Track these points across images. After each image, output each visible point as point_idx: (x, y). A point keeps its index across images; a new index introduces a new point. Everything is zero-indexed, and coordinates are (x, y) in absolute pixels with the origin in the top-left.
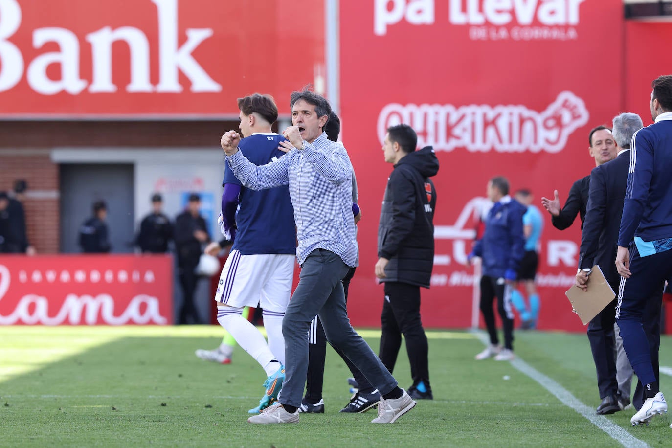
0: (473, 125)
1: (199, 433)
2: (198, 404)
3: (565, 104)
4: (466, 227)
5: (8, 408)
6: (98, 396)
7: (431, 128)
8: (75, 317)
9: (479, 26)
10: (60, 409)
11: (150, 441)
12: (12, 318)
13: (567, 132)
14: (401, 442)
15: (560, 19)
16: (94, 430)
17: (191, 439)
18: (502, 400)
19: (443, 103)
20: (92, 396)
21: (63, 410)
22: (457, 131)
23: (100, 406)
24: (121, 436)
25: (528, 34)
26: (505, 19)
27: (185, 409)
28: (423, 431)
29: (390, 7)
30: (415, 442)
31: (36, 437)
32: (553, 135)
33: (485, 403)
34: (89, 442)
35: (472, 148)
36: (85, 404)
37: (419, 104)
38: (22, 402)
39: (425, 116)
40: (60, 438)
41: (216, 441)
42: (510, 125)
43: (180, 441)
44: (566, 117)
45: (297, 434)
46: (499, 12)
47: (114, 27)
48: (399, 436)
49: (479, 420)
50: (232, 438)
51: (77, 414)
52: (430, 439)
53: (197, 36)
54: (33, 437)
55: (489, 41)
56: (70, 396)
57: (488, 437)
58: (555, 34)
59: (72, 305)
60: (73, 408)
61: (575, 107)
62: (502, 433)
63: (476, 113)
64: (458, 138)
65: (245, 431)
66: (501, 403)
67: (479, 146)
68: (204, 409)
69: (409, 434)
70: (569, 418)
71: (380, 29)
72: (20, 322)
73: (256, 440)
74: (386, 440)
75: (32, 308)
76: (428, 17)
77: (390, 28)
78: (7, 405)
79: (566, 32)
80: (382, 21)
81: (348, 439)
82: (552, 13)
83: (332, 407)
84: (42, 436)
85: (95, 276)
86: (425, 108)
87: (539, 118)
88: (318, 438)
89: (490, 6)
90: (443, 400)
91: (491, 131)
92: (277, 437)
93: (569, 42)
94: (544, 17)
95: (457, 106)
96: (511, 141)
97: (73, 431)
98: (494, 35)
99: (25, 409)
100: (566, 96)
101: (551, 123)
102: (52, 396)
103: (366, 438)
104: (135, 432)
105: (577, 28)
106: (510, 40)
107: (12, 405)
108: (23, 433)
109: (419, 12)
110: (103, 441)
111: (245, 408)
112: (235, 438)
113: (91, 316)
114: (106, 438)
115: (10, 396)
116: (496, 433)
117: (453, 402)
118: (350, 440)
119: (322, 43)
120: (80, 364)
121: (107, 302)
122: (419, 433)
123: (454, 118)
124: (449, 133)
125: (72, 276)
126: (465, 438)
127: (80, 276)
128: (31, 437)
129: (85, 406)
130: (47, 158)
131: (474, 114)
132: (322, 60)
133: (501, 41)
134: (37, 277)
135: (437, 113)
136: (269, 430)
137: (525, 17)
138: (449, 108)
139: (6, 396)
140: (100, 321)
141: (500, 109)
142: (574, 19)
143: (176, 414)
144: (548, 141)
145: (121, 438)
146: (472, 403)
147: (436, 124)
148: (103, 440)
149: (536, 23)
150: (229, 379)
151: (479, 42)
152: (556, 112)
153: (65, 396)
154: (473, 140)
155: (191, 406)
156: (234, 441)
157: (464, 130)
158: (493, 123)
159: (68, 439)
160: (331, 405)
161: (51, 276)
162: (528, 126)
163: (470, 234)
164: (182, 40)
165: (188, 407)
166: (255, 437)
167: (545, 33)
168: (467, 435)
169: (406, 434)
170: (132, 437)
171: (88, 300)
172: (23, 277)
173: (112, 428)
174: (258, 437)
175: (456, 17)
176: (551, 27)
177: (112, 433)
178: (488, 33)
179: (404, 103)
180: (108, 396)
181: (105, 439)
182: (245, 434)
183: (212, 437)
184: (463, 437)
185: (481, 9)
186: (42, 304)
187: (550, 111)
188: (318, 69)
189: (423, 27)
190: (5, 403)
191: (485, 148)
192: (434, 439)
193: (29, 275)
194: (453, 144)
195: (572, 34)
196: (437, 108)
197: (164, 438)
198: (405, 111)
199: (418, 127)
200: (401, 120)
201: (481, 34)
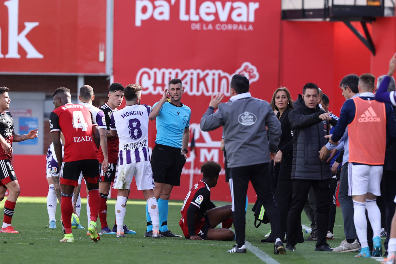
0: (192, 80)
3: (246, 69)
7: (166, 82)
9: (196, 22)
15: (244, 19)
19: (174, 68)
26: (211, 18)
29: (144, 10)
35: (191, 94)
37: (160, 68)
39: (164, 74)
42: (213, 80)
46: (208, 14)
53: (30, 26)
55: (202, 31)
58: (241, 28)
61: (252, 71)
63: (193, 74)
66: (204, 244)
67: (195, 93)
68: (29, 245)
71: (138, 23)
76: (166, 17)
79: (248, 26)
80: (140, 18)
82: (239, 15)
86: (163, 70)
87: (230, 77)
89: (203, 10)
91: (202, 84)
93: (249, 32)
94: (235, 18)
95: (182, 69)
96: (213, 91)
98: (205, 28)
100: (247, 64)
105: (253, 24)
106: (214, 31)
109: (161, 13)
119: (105, 31)
122: (155, 261)
123: (180, 76)
131: (192, 74)
132: (104, 41)
133: (209, 31)
135: (170, 73)
137: (223, 17)
138: (178, 70)
141: (208, 71)
142: (252, 19)
143: (13, 248)
146: (187, 244)
147: (170, 79)
149: (230, 20)
151: (196, 31)
152: (240, 73)
154: (191, 90)
157: (186, 83)
158: (204, 79)
162: (224, 81)
164: (21, 28)
175: (183, 17)
176: (238, 24)
179: (151, 67)
185: (197, 13)
187: (237, 72)
188: (101, 46)
191: (198, 94)
195: (251, 28)
196: (170, 70)
197: (5, 262)
198: (152, 72)
199: (159, 81)
200: (149, 78)
201: (198, 27)
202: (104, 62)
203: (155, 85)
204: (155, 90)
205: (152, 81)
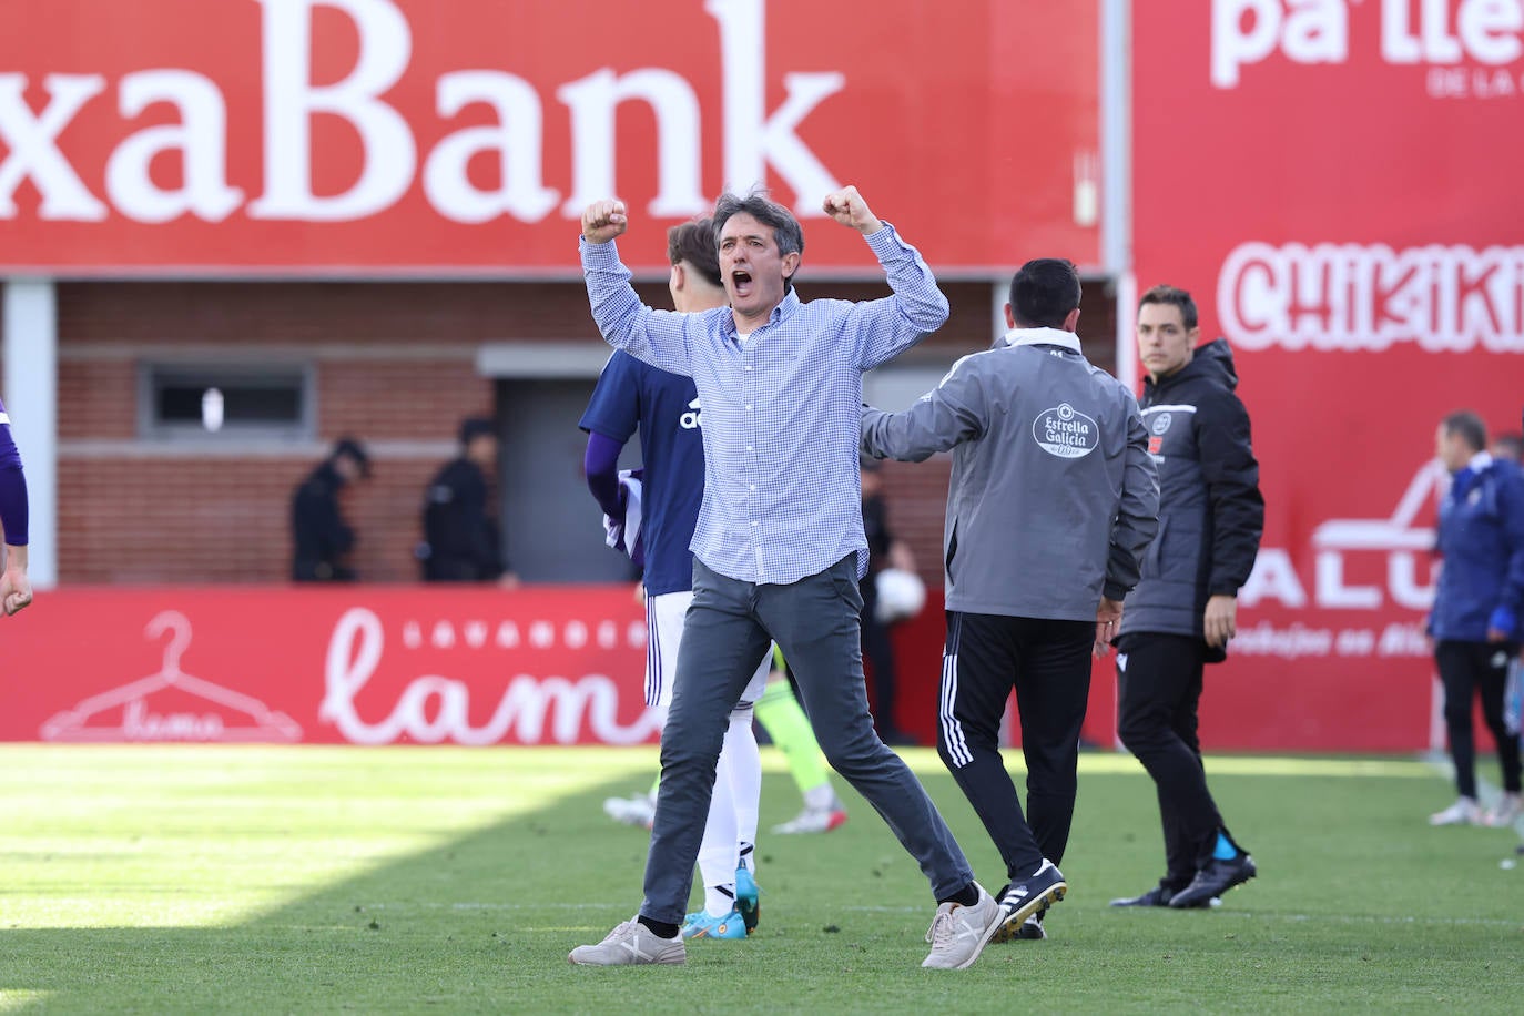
0: (1435, 290)
1: (811, 990)
2: (806, 925)
4: (1418, 522)
5: (376, 933)
6: (581, 906)
7: (1338, 297)
8: (530, 727)
9: (1447, 67)
10: (494, 935)
11: (697, 1007)
12: (388, 729)
14: (1268, 1011)
16: (571, 983)
17: (792, 1004)
18: (1496, 916)
19: (1365, 241)
20: (568, 906)
21: (501, 937)
22: (1398, 305)
23: (586, 929)
24: (632, 996)
26: (1506, 50)
27: (778, 935)
28: (1317, 987)
29: (1248, 22)
30: (1300, 1010)
31: (441, 998)
33: (1458, 922)
34: (560, 1010)
35: (1432, 342)
36: (550, 922)
37: (1310, 242)
38: (408, 919)
39: (1326, 271)
40: (493, 1000)
41: (849, 1009)
42: (1519, 288)
43: (765, 1007)
45: (1031, 992)
46: (1494, 34)
47: (622, 69)
48: (1264, 996)
49: (1444, 962)
50: (884, 1001)
51: (533, 947)
52: (1333, 1004)
53: (809, 90)
54: (435, 998)
55: (1470, 100)
56: (517, 907)
57: (1466, 1000)
59: (524, 699)
60: (524, 932)
62: (1497, 990)
63: (1440, 263)
64: (1400, 320)
65: (914, 986)
66: (1495, 922)
67: (1447, 338)
68: (822, 935)
69: (1286, 993)
71: (1224, 72)
72: (405, 739)
73: (940, 1007)
74: (1235, 1006)
75: (432, 707)
76: (1332, 46)
77: (1246, 70)
78: (374, 926)
80: (1229, 55)
81: (1147, 1003)
83: (1112, 930)
84: (453, 996)
85: (576, 634)
86: (1326, 252)
88: (1079, 1002)
89: (1473, 19)
90: (1364, 915)
91: (1475, 305)
92: (987, 999)
95: (1399, 247)
96: (1519, 328)
97: (525, 984)
98: (1481, 86)
99: (415, 935)
102: (477, 906)
103: (1189, 1002)
104: (664, 986)
107: (387, 926)
108: (410, 989)
109: (1313, 34)
110: (590, 1008)
111: (915, 933)
112: (892, 1001)
113: (567, 725)
114: (599, 999)
115: (381, 906)
116: (1484, 990)
117: (1386, 920)
118: (1152, 1005)
119: (1094, 105)
120: (542, 832)
121: (604, 694)
122: (1309, 989)
123: (1391, 276)
124: (1380, 310)
125: (524, 632)
126: (1413, 1000)
127: (542, 634)
128: (430, 998)
129: (551, 929)
130: (469, 366)
131: (1436, 266)
132: (1093, 143)
133: (1498, 102)
134: (444, 635)
135: (1352, 265)
136: (967, 983)
138: (1381, 253)
139: (373, 906)
140: (587, 736)
141: (1495, 254)
143: (758, 946)
145: (632, 1001)
146: (1429, 921)
147: (1351, 290)
148: (593, 1005)
150: (880, 869)
151: (1449, 102)
153: (506, 906)
154: (1435, 324)
155: (793, 929)
156: (887, 1008)
157: (1414, 302)
158: (1481, 285)
159: (513, 1003)
160: (1109, 926)
161: (476, 634)
163: (1424, 539)
164: (775, 98)
165: (785, 930)
166: (936, 999)
168: (1417, 995)
169: (1278, 993)
170: (657, 999)
171: (558, 687)
172: (412, 636)
173: (612, 979)
174: (943, 999)
175: (1397, 46)
177: (612, 990)
178: (1469, 83)
179: (1278, 242)
180: (603, 906)
181: (596, 1003)
182: (914, 992)
183: (839, 999)
184: (1408, 1001)
185: (1453, 28)
186: (456, 699)
188: (1082, 164)
189: (1322, 69)
190: (371, 921)
191: (1462, 342)
192: (1343, 1004)
193: (427, 633)
194: (1389, 334)
196: (1352, 252)
197: (731, 1000)
198: (1281, 259)
199: (1310, 295)
200: (1272, 281)
201: (1453, 84)
202: (1095, 230)
203: (1295, 311)
204: (1294, 326)
205: (1281, 298)
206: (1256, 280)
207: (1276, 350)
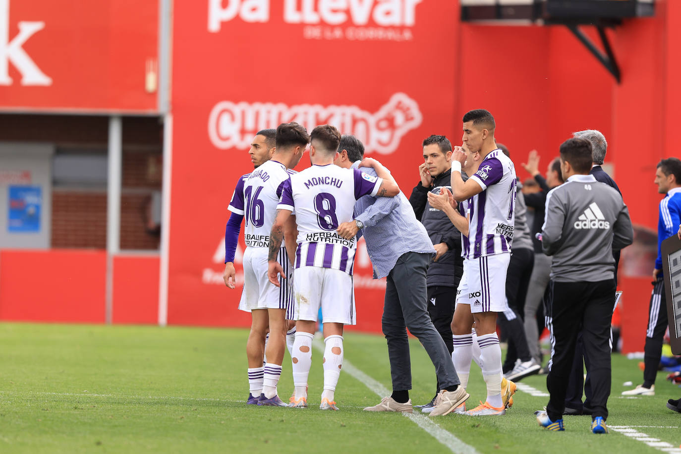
0: (306, 124)
3: (399, 106)
7: (262, 127)
9: (313, 25)
13: (399, 133)
15: (395, 20)
25: (363, 34)
26: (340, 18)
29: (225, 3)
32: (385, 136)
37: (251, 101)
39: (257, 114)
42: (343, 125)
44: (399, 118)
46: (335, 11)
53: (28, 29)
55: (323, 41)
58: (391, 35)
61: (408, 109)
63: (308, 113)
70: (397, 421)
71: (214, 25)
76: (262, 15)
77: (224, 24)
79: (401, 33)
80: (217, 17)
82: (388, 13)
86: (257, 106)
87: (372, 119)
89: (325, 5)
93: (404, 43)
94: (380, 18)
95: (290, 105)
98: (328, 34)
100: (400, 97)
101: (384, 124)
105: (412, 29)
106: (344, 41)
109: (254, 10)
123: (286, 117)
131: (306, 113)
132: (155, 55)
133: (335, 41)
135: (269, 112)
137: (360, 17)
138: (281, 107)
141: (333, 109)
142: (410, 20)
144: (380, 143)
147: (268, 123)
149: (372, 23)
151: (313, 41)
152: (389, 114)
158: (326, 123)
162: (361, 127)
164: (13, 32)
167: (380, 34)
175: (291, 16)
176: (387, 28)
178: (322, 32)
179: (236, 101)
185: (316, 8)
187: (383, 112)
188: (150, 64)
189: (257, 25)
195: (407, 35)
196: (269, 106)
198: (237, 109)
199: (250, 125)
200: (233, 118)
201: (315, 33)
202: (154, 95)
203: (243, 132)
205: (237, 126)
206: (226, 118)
207: (234, 150)
